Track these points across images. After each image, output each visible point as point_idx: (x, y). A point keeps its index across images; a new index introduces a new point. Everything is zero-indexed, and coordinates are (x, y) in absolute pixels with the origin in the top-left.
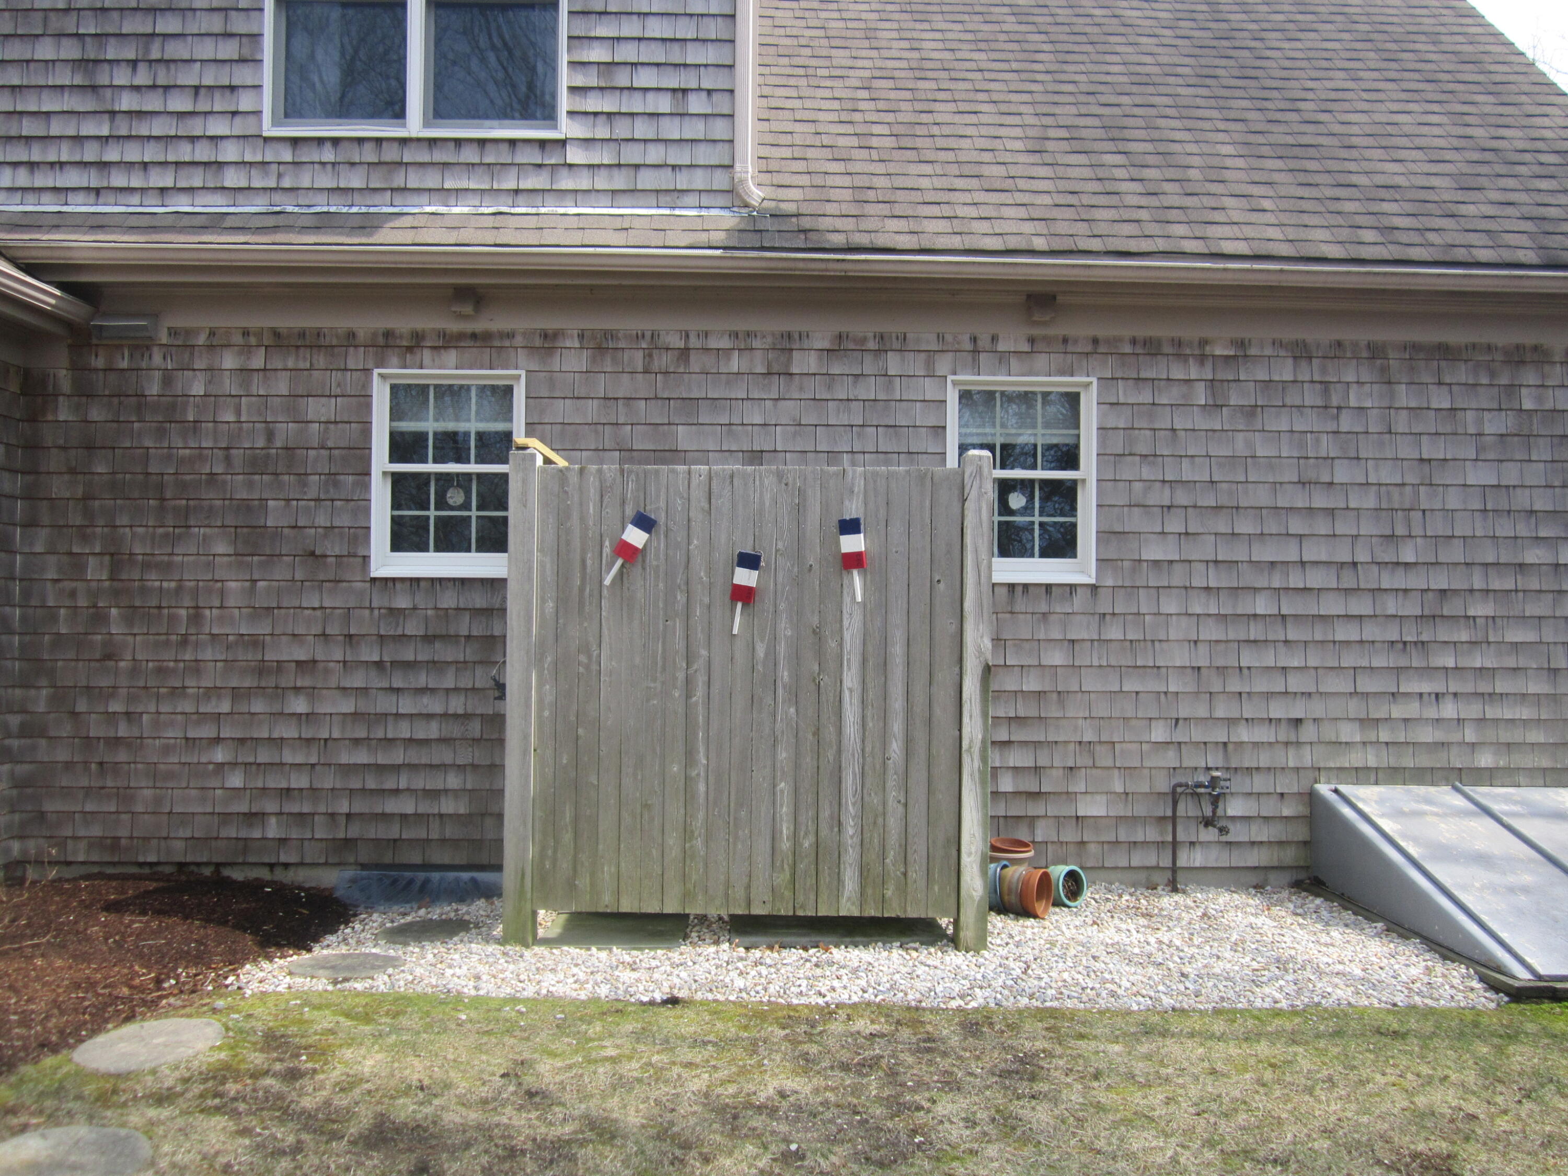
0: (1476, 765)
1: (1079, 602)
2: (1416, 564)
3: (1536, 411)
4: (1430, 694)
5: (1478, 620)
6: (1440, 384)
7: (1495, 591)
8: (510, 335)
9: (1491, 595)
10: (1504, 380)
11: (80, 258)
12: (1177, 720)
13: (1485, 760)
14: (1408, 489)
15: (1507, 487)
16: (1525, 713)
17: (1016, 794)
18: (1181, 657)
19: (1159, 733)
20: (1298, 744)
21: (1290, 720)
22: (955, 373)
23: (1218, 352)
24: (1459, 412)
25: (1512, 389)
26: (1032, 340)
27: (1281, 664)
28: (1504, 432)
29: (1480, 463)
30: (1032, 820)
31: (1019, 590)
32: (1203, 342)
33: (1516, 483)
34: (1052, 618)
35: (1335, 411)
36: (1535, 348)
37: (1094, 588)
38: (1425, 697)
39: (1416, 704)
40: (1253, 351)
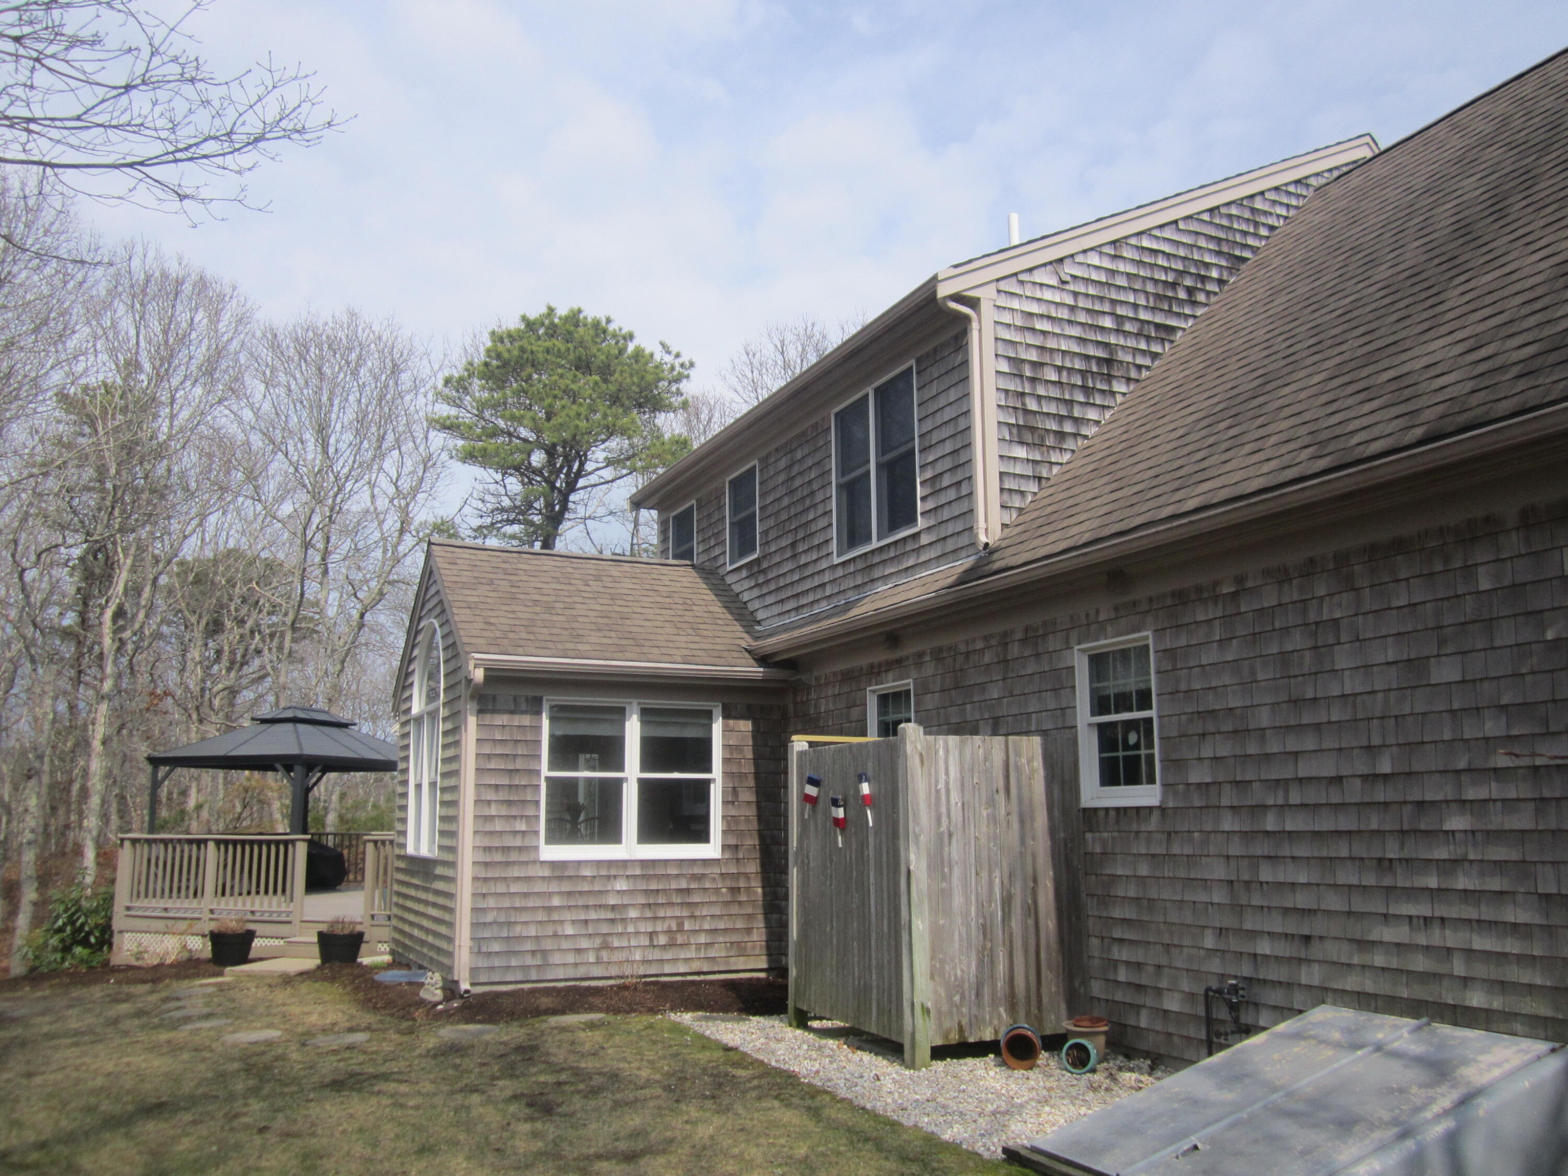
0: (1467, 1003)
1: (1153, 823)
2: (1393, 774)
3: (1496, 589)
4: (1418, 917)
5: (1457, 835)
6: (1397, 581)
7: (1472, 801)
8: (907, 658)
9: (1468, 806)
10: (1458, 564)
11: (769, 650)
12: (1221, 929)
13: (1476, 999)
14: (1380, 696)
15: (1474, 681)
16: (1512, 946)
17: (1129, 984)
18: (1219, 871)
19: (1209, 941)
20: (1309, 961)
21: (1302, 936)
22: (1079, 644)
23: (1225, 591)
24: (1419, 607)
25: (1469, 570)
26: (1116, 608)
27: (1289, 880)
28: (1462, 620)
29: (1443, 658)
30: (1137, 1008)
31: (1122, 812)
32: (1216, 584)
33: (1479, 676)
34: (1141, 835)
35: (1314, 627)
36: (1487, 520)
37: (1162, 809)
38: (1415, 921)
39: (1406, 928)
40: (1250, 584)
